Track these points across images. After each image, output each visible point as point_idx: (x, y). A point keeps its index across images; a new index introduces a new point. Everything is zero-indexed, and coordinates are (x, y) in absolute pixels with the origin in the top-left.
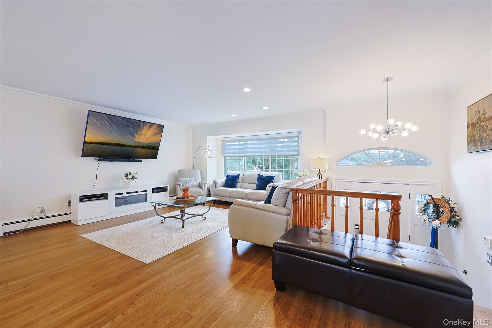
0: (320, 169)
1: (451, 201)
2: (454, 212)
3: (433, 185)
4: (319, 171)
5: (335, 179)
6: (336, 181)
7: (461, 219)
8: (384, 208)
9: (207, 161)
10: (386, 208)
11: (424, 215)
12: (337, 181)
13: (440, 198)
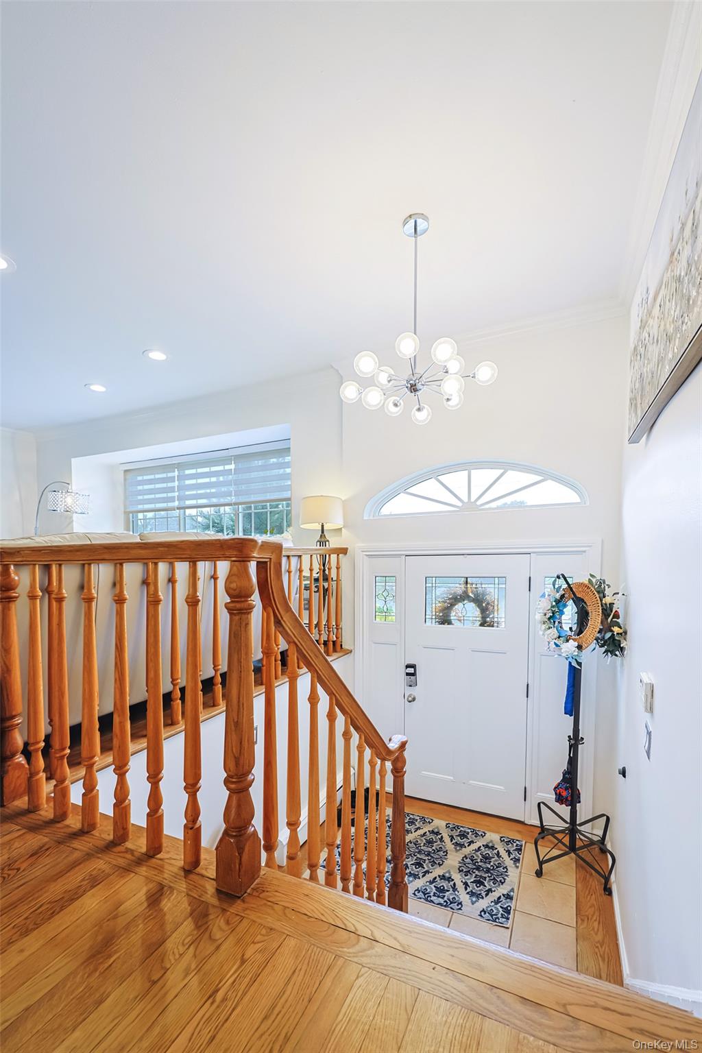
0: (323, 526)
1: (609, 586)
2: (612, 614)
3: (585, 552)
4: (323, 531)
5: (363, 551)
6: (365, 557)
7: (625, 633)
8: (475, 619)
9: (74, 523)
10: (478, 619)
11: (549, 628)
12: (367, 555)
13: (587, 582)
